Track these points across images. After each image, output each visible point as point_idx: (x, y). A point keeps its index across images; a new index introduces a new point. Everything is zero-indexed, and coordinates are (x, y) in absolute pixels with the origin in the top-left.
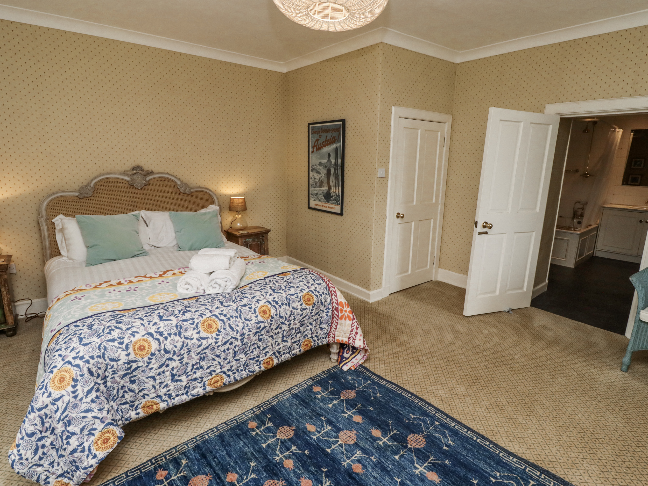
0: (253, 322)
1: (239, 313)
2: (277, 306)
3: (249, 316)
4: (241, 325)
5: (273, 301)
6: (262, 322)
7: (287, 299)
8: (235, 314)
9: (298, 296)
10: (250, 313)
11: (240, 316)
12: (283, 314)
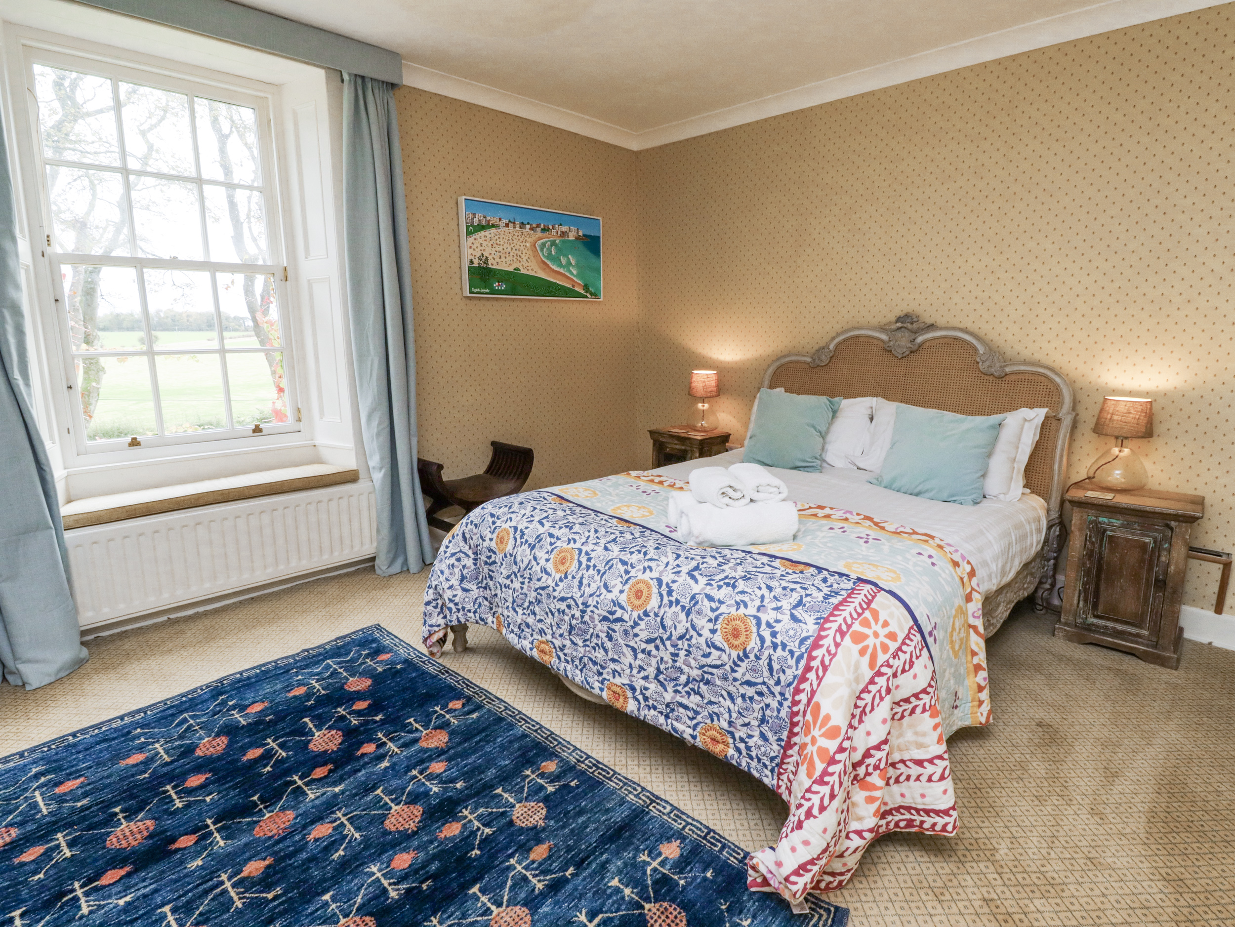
0: (610, 596)
1: (607, 568)
2: (666, 600)
3: (613, 583)
4: (594, 586)
5: (667, 584)
6: (622, 608)
7: (693, 597)
8: (601, 567)
9: (717, 609)
10: (620, 579)
11: (604, 573)
12: (668, 623)
